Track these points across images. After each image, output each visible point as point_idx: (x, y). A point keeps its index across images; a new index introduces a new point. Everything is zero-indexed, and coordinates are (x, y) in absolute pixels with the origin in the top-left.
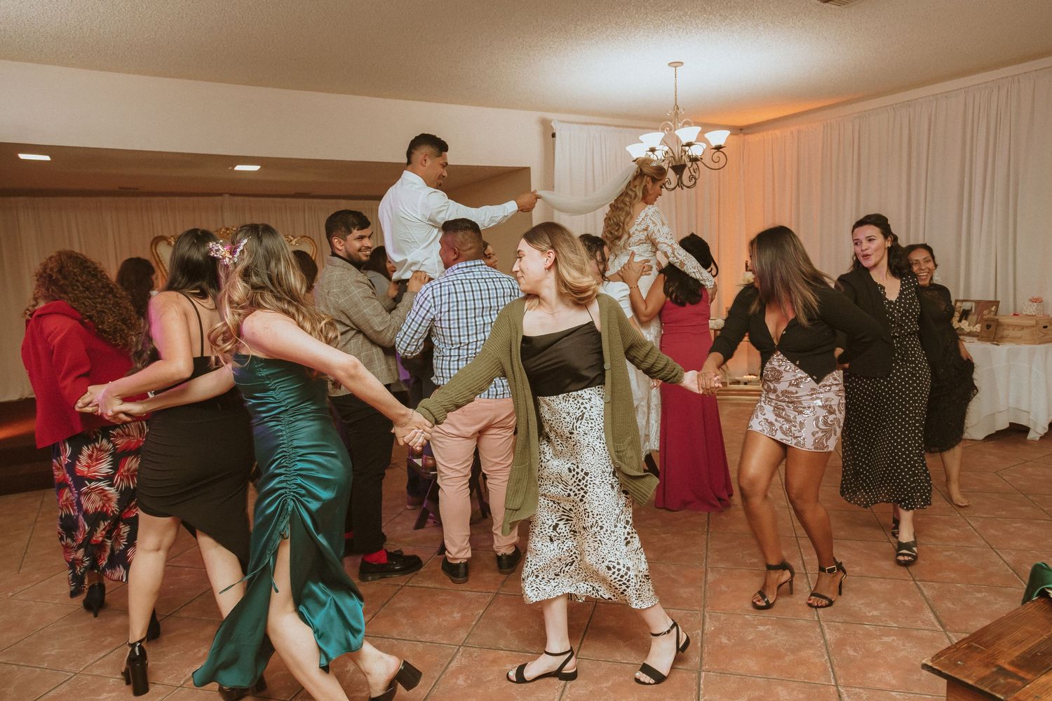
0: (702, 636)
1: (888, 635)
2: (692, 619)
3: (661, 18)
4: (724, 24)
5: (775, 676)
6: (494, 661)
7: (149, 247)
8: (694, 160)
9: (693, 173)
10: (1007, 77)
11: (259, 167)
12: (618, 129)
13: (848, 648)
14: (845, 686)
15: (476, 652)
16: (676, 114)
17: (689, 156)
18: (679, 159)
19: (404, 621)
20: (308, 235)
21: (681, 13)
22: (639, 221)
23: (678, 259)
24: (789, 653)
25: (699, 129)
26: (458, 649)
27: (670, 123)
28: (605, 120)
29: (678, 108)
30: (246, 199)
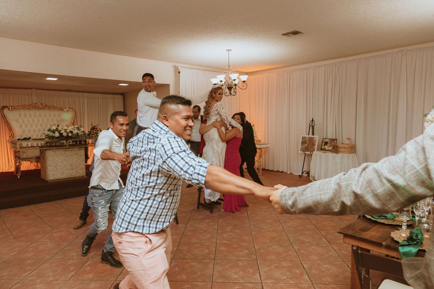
1: (313, 246)
2: (250, 246)
5: (281, 260)
6: (187, 263)
8: (235, 85)
9: (235, 90)
11: (57, 79)
12: (203, 71)
13: (302, 251)
14: (303, 261)
15: (179, 261)
16: (229, 68)
18: (230, 85)
20: (71, 108)
22: (214, 107)
23: (229, 121)
24: (284, 253)
25: (238, 75)
26: (172, 260)
27: (227, 71)
28: (198, 67)
29: (229, 66)
30: (43, 91)
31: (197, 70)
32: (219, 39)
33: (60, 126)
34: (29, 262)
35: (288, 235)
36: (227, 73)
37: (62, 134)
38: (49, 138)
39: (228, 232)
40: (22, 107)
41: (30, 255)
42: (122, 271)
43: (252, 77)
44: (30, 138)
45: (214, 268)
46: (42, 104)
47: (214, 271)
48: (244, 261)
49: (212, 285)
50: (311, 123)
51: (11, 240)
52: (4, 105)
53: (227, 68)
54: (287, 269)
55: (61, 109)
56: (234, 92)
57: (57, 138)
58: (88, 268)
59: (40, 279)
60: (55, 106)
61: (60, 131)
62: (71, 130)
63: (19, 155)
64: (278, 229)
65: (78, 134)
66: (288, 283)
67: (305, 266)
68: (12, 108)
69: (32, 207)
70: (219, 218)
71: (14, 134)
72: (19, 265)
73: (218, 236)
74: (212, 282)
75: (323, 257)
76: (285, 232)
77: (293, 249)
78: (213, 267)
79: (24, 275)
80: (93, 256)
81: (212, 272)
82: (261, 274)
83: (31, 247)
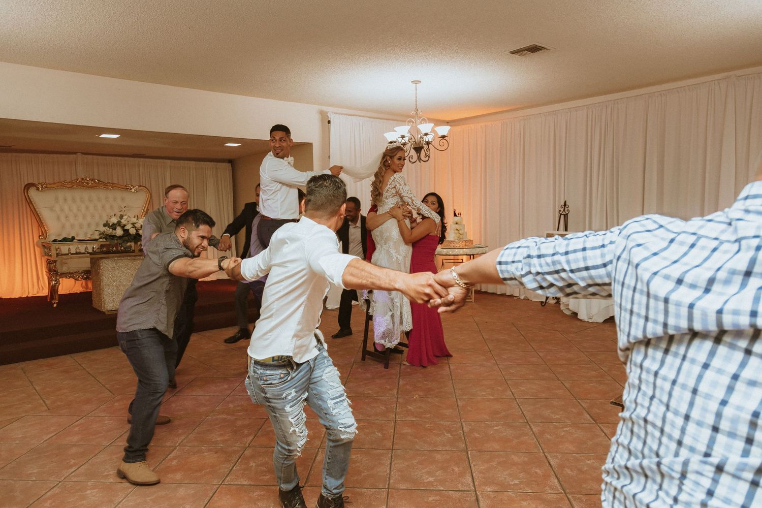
0: (464, 434)
1: (567, 427)
2: (455, 426)
5: (509, 451)
7: (22, 191)
8: (428, 143)
9: (426, 153)
11: (119, 136)
12: (371, 119)
13: (546, 434)
14: (549, 452)
18: (419, 143)
20: (144, 185)
22: (390, 182)
24: (514, 439)
25: (432, 125)
26: (318, 450)
27: (413, 120)
29: (417, 111)
30: (94, 156)
31: (361, 118)
32: (399, 63)
33: (125, 217)
34: (74, 450)
35: (521, 407)
36: (413, 122)
37: (128, 230)
38: (106, 239)
39: (415, 401)
40: (60, 184)
41: (75, 439)
43: (458, 129)
44: (73, 238)
45: (391, 464)
46: (93, 180)
47: (392, 469)
48: (443, 452)
49: (388, 494)
50: (562, 210)
51: (44, 414)
52: (29, 182)
53: (413, 113)
54: (520, 467)
55: (126, 188)
56: (426, 155)
57: (120, 237)
58: (174, 463)
59: (93, 481)
60: (115, 183)
61: (125, 225)
63: (55, 268)
64: (504, 397)
66: (522, 491)
67: (552, 463)
68: (42, 187)
69: (78, 357)
70: (399, 377)
71: (47, 232)
72: (57, 456)
73: (398, 408)
74: (388, 489)
75: (584, 446)
76: (515, 402)
77: (531, 432)
78: (389, 462)
79: (66, 473)
80: (182, 441)
81: (388, 472)
82: (474, 475)
83: (77, 426)
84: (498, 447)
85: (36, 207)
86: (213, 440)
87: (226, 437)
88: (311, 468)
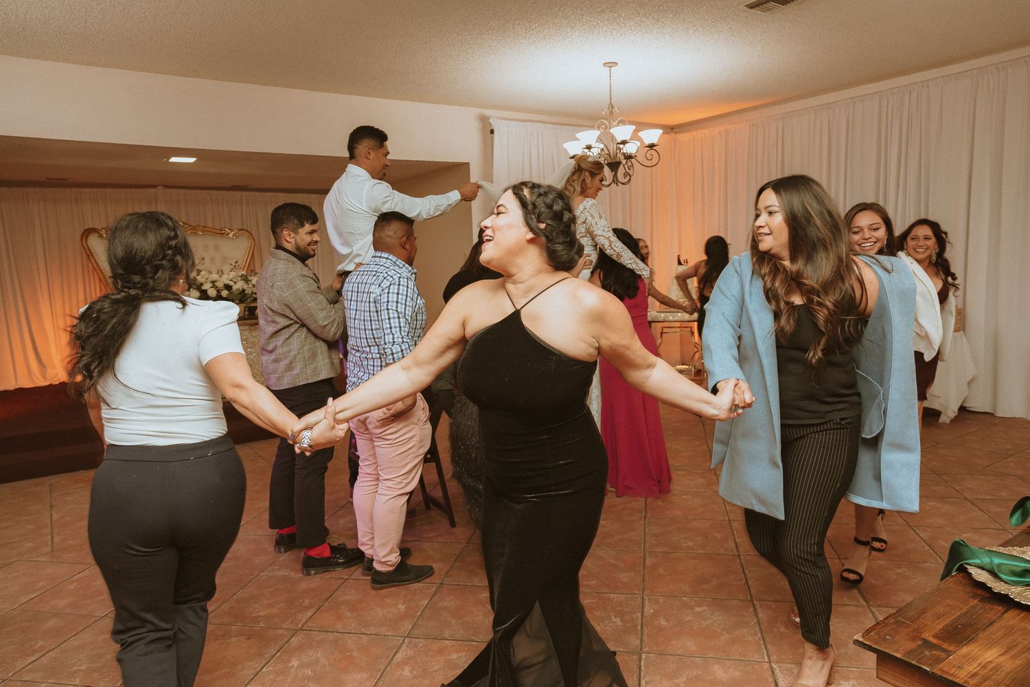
0: (642, 620)
2: (632, 603)
3: (596, 20)
4: (656, 26)
5: (711, 655)
6: (440, 651)
7: (79, 239)
8: (629, 157)
9: (628, 170)
10: (917, 82)
11: (195, 159)
12: (555, 126)
14: (777, 663)
15: (421, 642)
16: (611, 112)
17: (624, 154)
18: (614, 156)
19: (349, 614)
20: (245, 228)
21: (616, 15)
23: (615, 251)
24: (724, 633)
25: (633, 127)
26: (404, 640)
27: (605, 121)
28: (542, 118)
29: (613, 107)
30: (181, 191)
31: (541, 124)
32: (577, 34)
33: (202, 273)
34: (52, 623)
36: (605, 125)
37: (205, 292)
42: (260, 670)
51: (43, 559)
52: (89, 227)
53: (606, 111)
55: (221, 233)
56: (626, 175)
59: (50, 681)
61: (202, 284)
62: (227, 282)
65: (244, 290)
72: (24, 632)
83: (75, 581)
84: (693, 648)
85: (98, 261)
86: (254, 615)
87: (275, 611)
88: (382, 674)
